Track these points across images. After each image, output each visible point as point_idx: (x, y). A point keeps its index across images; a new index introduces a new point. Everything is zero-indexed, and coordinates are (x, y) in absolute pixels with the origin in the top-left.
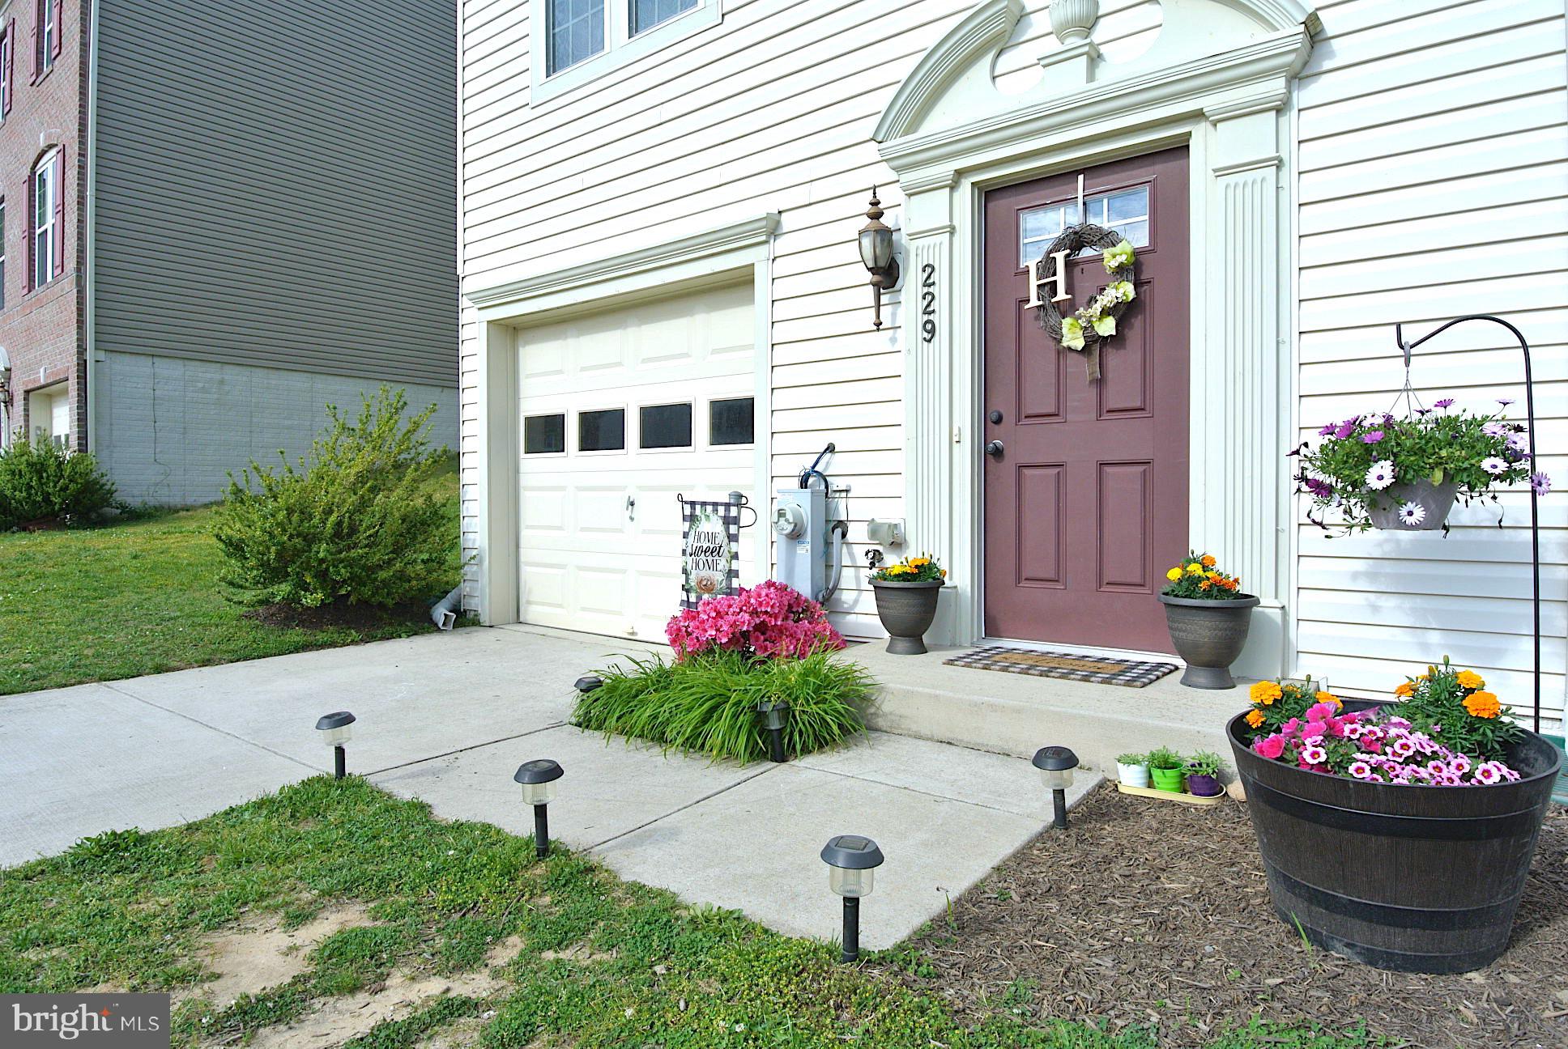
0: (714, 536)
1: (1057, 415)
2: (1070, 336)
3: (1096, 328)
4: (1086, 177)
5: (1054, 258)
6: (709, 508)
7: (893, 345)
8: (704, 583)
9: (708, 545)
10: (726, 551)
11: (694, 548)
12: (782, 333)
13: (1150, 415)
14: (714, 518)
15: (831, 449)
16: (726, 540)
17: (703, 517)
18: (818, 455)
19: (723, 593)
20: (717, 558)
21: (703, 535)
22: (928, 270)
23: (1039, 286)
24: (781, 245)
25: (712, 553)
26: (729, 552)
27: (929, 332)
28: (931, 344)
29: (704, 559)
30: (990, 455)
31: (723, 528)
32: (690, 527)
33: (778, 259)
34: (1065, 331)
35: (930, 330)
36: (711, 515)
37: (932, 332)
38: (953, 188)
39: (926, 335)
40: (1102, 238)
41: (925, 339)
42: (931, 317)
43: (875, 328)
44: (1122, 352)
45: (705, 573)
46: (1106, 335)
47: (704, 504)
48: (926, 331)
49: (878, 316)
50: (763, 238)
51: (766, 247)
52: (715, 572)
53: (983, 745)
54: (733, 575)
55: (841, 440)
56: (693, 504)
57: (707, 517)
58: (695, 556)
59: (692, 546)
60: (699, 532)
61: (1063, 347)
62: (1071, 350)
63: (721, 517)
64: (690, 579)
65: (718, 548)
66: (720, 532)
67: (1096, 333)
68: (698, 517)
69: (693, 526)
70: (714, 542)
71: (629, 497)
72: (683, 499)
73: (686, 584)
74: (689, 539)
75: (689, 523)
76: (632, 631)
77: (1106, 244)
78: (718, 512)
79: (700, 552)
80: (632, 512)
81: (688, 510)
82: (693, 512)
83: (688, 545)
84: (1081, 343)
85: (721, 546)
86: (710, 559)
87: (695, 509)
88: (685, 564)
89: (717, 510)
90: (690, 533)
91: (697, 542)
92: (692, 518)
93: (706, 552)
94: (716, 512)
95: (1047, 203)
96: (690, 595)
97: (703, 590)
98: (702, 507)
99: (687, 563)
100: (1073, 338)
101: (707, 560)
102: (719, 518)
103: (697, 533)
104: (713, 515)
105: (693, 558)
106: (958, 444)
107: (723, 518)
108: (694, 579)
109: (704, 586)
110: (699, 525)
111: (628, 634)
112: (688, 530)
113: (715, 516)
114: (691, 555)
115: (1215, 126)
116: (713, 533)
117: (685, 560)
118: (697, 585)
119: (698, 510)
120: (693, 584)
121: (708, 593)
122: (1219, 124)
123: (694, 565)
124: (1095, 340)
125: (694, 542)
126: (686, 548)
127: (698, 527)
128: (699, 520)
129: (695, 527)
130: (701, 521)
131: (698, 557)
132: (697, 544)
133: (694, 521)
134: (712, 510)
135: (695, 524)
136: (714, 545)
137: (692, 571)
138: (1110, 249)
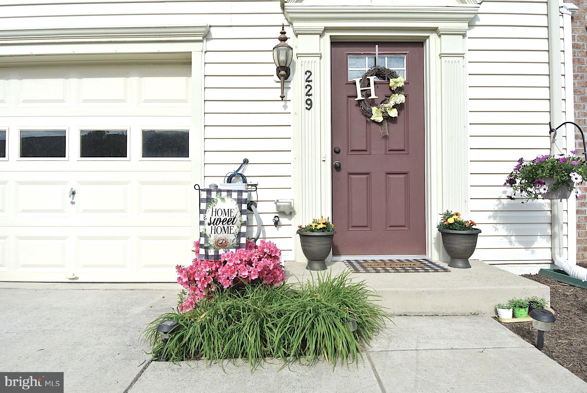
0: (230, 211)
1: (366, 151)
2: (376, 115)
3: (389, 113)
4: (379, 46)
5: (369, 79)
6: (224, 194)
7: (285, 109)
8: (220, 242)
9: (225, 217)
10: (238, 221)
11: (213, 220)
12: (210, 94)
13: (408, 153)
14: (228, 200)
15: (246, 162)
16: (239, 214)
17: (219, 199)
18: (241, 165)
19: (234, 248)
20: (231, 225)
21: (220, 211)
22: (308, 74)
23: (361, 91)
24: (210, 45)
25: (228, 222)
26: (241, 221)
27: (309, 105)
28: (309, 111)
29: (222, 226)
30: (336, 168)
31: (237, 206)
32: (207, 206)
33: (207, 52)
34: (373, 112)
35: (309, 104)
36: (226, 199)
37: (311, 105)
38: (321, 35)
39: (307, 106)
40: (390, 74)
41: (307, 108)
42: (310, 97)
43: (281, 99)
44: (395, 125)
45: (223, 235)
46: (393, 117)
47: (219, 191)
48: (307, 104)
49: (282, 93)
50: (201, 38)
51: (201, 44)
52: (229, 234)
53: (423, 313)
54: (241, 235)
55: (251, 157)
56: (209, 191)
57: (223, 199)
58: (213, 225)
59: (211, 219)
60: (216, 209)
61: (371, 120)
62: (374, 121)
63: (235, 199)
64: (210, 240)
65: (233, 219)
66: (235, 209)
67: (389, 115)
68: (214, 200)
69: (210, 206)
70: (230, 215)
71: (72, 189)
72: (199, 188)
73: (206, 244)
74: (206, 215)
75: (206, 203)
76: (74, 277)
77: (392, 77)
78: (232, 196)
79: (218, 222)
80: (73, 199)
81: (204, 195)
82: (209, 196)
83: (206, 218)
84: (380, 119)
85: (235, 218)
86: (226, 226)
87: (211, 194)
88: (204, 231)
89: (231, 195)
90: (208, 210)
91: (215, 216)
92: (208, 200)
93: (223, 222)
94: (230, 196)
95: (361, 54)
96: (209, 251)
97: (220, 246)
98: (217, 193)
99: (205, 230)
100: (377, 116)
101: (224, 227)
102: (233, 200)
103: (214, 210)
104: (228, 198)
105: (212, 227)
106: (324, 162)
107: (237, 200)
108: (213, 240)
109: (220, 244)
110: (215, 204)
111: (70, 279)
112: (205, 209)
113: (230, 198)
114: (209, 224)
115: (440, 36)
116: (228, 209)
117: (203, 228)
118: (215, 243)
119: (214, 195)
120: (212, 243)
121: (223, 248)
122: (442, 36)
123: (213, 231)
124: (387, 118)
125: (212, 216)
126: (204, 220)
127: (215, 206)
128: (215, 202)
129: (212, 206)
130: (217, 202)
131: (216, 225)
132: (215, 217)
133: (210, 202)
134: (226, 195)
135: (212, 204)
136: (229, 217)
137: (211, 234)
138: (394, 79)
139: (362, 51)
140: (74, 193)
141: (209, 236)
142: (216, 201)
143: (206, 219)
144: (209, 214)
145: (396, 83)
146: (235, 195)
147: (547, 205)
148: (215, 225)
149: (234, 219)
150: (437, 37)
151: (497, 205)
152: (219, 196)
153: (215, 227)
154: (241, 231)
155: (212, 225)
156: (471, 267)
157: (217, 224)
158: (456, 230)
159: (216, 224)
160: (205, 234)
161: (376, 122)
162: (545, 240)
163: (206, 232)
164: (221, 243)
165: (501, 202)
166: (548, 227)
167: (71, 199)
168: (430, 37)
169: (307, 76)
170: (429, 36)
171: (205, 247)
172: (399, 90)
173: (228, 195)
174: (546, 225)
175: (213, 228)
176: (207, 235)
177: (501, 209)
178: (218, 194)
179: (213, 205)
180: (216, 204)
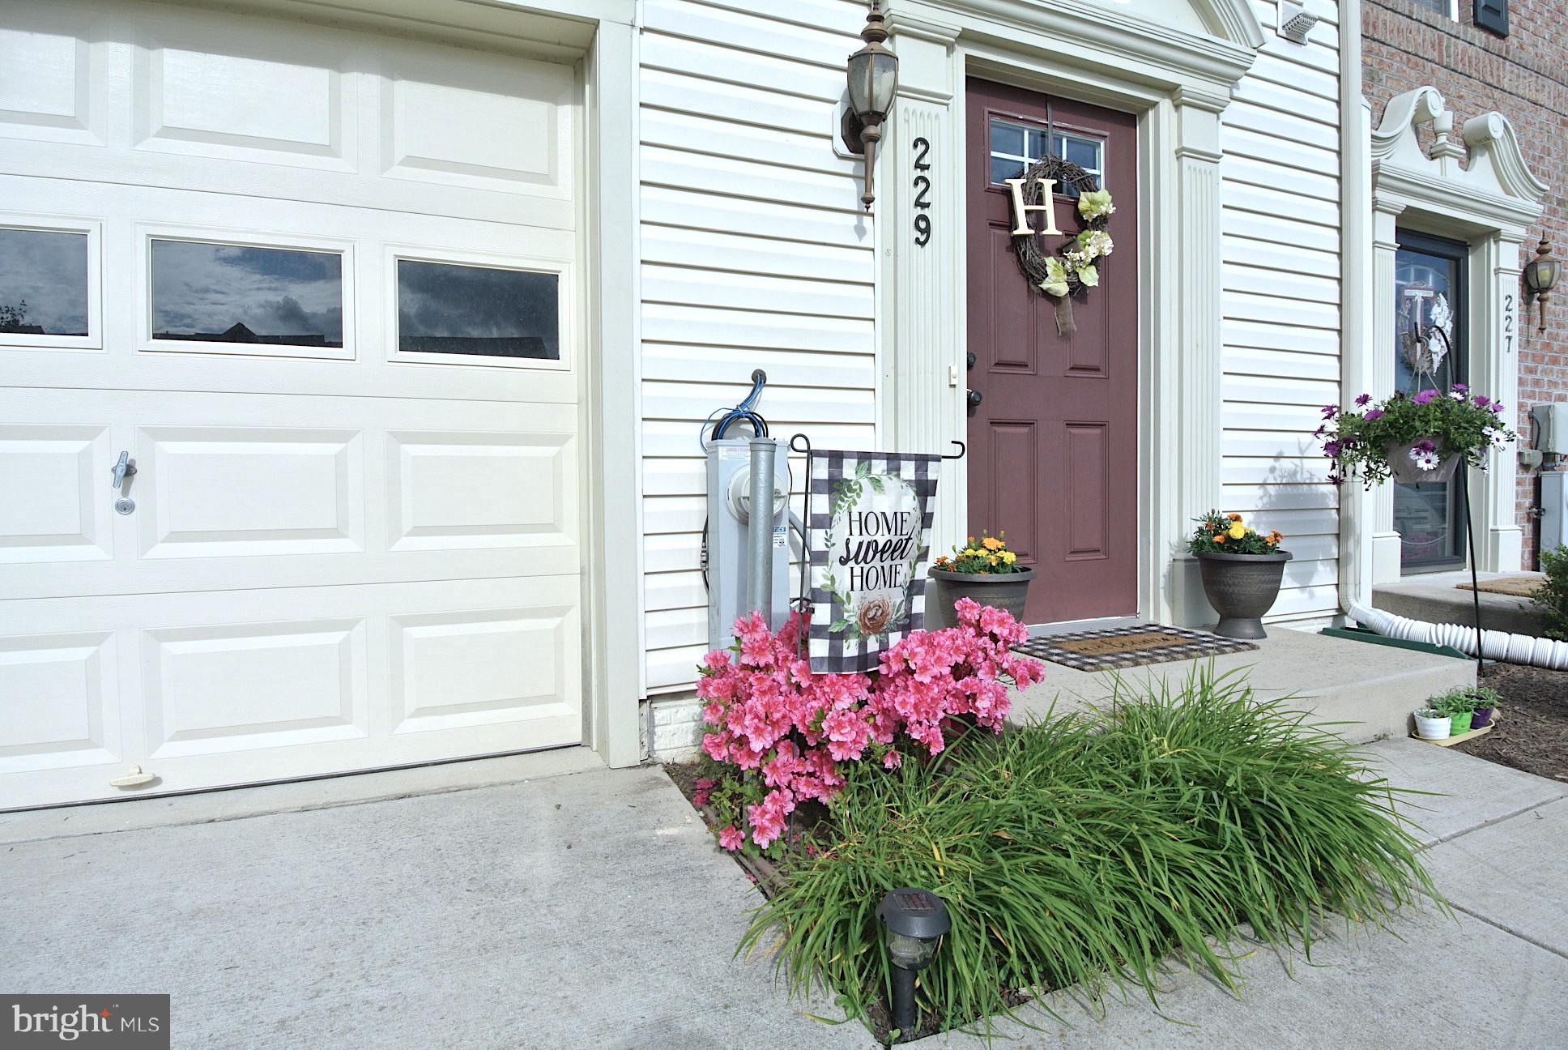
0: (899, 519)
1: (1026, 366)
2: (1054, 278)
3: (1080, 276)
5: (1041, 185)
6: (879, 467)
7: (860, 238)
8: (871, 614)
9: (887, 537)
10: (915, 546)
11: (853, 548)
13: (1106, 377)
14: (890, 483)
16: (918, 525)
17: (865, 482)
19: (898, 629)
20: (898, 561)
21: (872, 518)
22: (922, 147)
23: (1025, 212)
25: (894, 551)
26: (920, 548)
27: (922, 231)
28: (926, 249)
29: (879, 565)
31: (915, 504)
32: (833, 505)
33: (646, 33)
34: (1049, 270)
35: (923, 227)
36: (884, 479)
37: (927, 231)
38: (950, 49)
39: (918, 234)
40: (1080, 180)
41: (917, 240)
42: (926, 212)
45: (879, 594)
46: (1088, 285)
47: (865, 457)
48: (918, 228)
52: (893, 589)
56: (836, 458)
57: (876, 482)
58: (857, 563)
59: (847, 544)
60: (860, 513)
61: (1042, 289)
62: (1046, 294)
63: (909, 482)
64: (848, 611)
65: (904, 542)
66: (912, 512)
67: (1079, 281)
68: (852, 483)
69: (839, 502)
70: (899, 532)
71: (124, 454)
72: (809, 447)
73: (834, 624)
74: (833, 531)
75: (827, 496)
76: (146, 777)
77: (1085, 188)
78: (901, 473)
79: (871, 553)
80: (125, 492)
81: (821, 470)
82: (836, 472)
83: (833, 541)
84: (1062, 289)
85: (910, 538)
86: (886, 564)
87: (841, 467)
88: (829, 582)
89: (898, 469)
90: (836, 517)
91: (861, 534)
92: (835, 486)
93: (883, 552)
94: (895, 473)
95: (1018, 118)
96: (845, 645)
97: (869, 628)
98: (859, 464)
99: (833, 579)
100: (1057, 284)
101: (883, 567)
102: (904, 484)
103: (855, 517)
104: (891, 479)
105: (852, 568)
106: (952, 389)
107: (914, 485)
108: (856, 609)
109: (870, 619)
110: (857, 499)
111: (122, 788)
112: (827, 512)
113: (894, 479)
114: (843, 561)
115: (1177, 107)
116: (895, 513)
117: (825, 573)
118: (860, 620)
119: (849, 469)
120: (853, 620)
121: (875, 633)
122: (1184, 107)
123: (857, 581)
124: (1078, 289)
125: (851, 534)
126: (827, 549)
127: (855, 503)
128: (855, 490)
129: (847, 505)
130: (861, 491)
131: (866, 563)
132: (860, 539)
133: (840, 491)
134: (886, 468)
135: (846, 496)
136: (899, 537)
137: (851, 593)
138: (1089, 194)
139: (1021, 113)
140: (130, 471)
141: (845, 599)
142: (857, 487)
143: (834, 544)
144: (840, 530)
145: (1092, 202)
146: (908, 470)
147: (1332, 497)
148: (862, 564)
149: (907, 540)
150: (1172, 109)
151: (1261, 498)
152: (863, 472)
153: (862, 568)
154: (916, 578)
155: (852, 563)
156: (1266, 637)
157: (868, 560)
158: (1250, 553)
159: (865, 559)
160: (833, 593)
161: (1051, 295)
162: (1328, 568)
163: (836, 585)
164: (872, 619)
165: (1266, 490)
166: (1333, 541)
167: (117, 495)
168: (1161, 104)
169: (919, 154)
170: (1157, 103)
171: (831, 633)
172: (1101, 222)
173: (889, 471)
174: (1329, 538)
175: (857, 571)
176: (840, 594)
177: (1267, 507)
178: (862, 465)
179: (851, 500)
180: (859, 496)
